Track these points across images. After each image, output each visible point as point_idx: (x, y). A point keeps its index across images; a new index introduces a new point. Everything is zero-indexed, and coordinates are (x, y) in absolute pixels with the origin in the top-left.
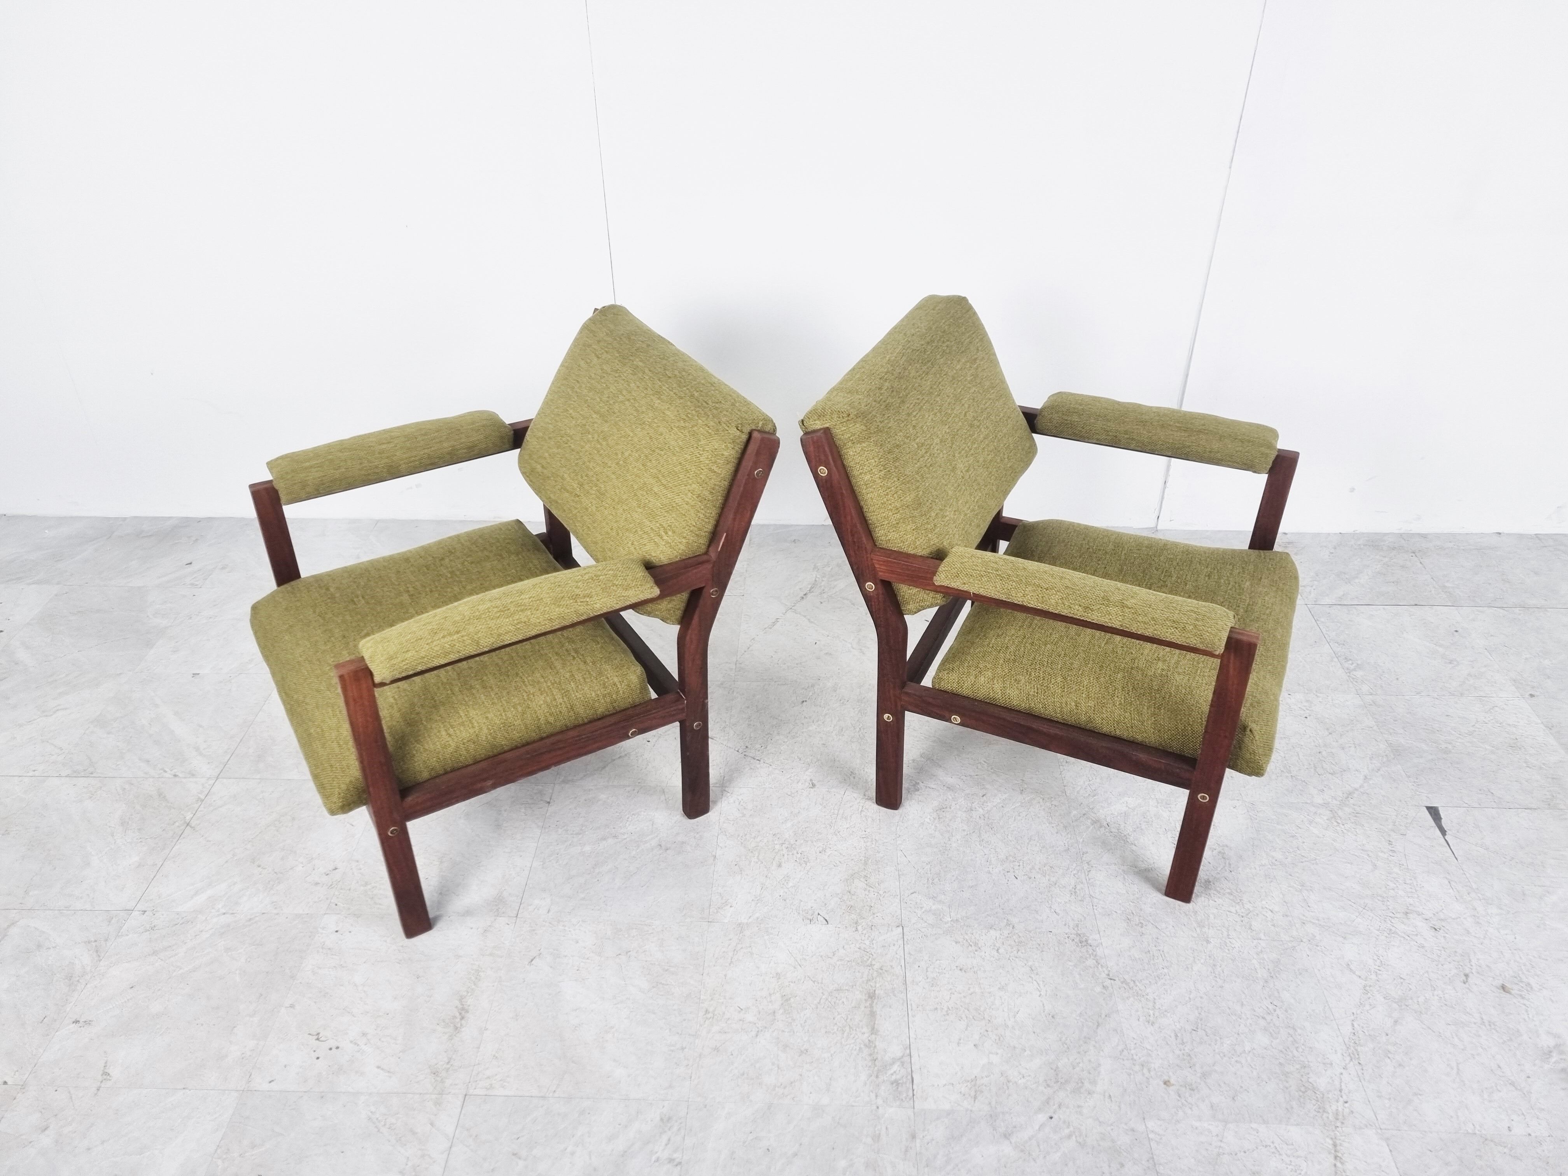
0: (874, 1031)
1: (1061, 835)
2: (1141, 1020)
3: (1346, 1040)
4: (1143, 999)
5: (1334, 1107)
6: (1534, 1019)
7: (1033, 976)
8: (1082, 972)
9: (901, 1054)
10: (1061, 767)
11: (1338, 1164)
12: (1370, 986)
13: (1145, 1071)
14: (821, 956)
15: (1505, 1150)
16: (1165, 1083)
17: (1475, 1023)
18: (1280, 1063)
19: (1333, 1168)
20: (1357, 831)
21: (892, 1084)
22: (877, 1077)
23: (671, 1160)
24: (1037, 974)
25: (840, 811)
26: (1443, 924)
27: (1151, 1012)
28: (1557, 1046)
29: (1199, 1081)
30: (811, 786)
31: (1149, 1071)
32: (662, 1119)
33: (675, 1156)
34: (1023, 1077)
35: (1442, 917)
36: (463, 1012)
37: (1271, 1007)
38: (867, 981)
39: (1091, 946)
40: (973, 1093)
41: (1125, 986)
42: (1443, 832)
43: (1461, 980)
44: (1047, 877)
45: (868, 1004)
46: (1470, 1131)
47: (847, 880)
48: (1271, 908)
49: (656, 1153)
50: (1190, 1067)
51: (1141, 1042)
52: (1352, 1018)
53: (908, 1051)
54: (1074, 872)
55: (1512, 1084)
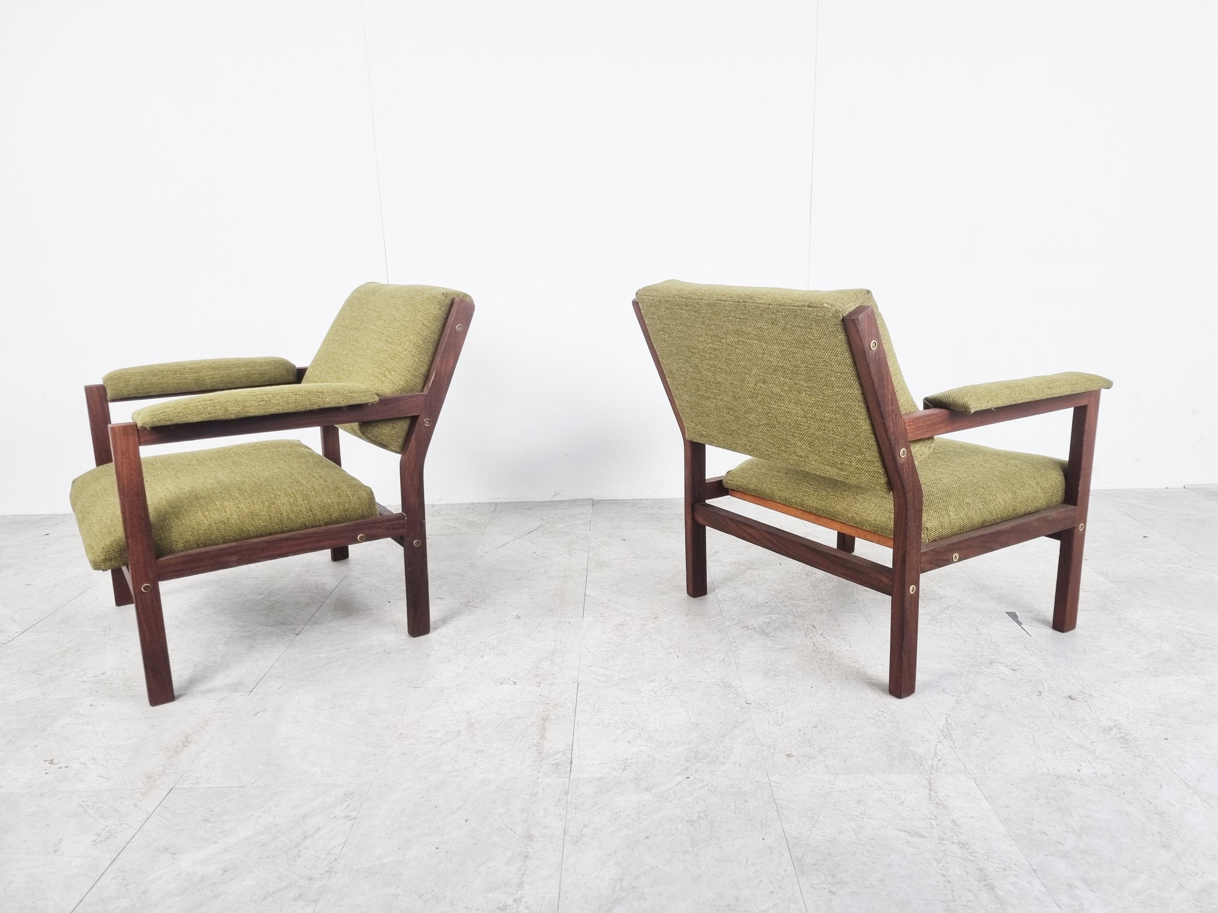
0: (543, 737)
1: (716, 635)
2: (770, 723)
3: (941, 728)
4: (773, 712)
5: (930, 763)
6: (1096, 712)
7: (683, 704)
8: (724, 701)
9: (564, 749)
10: (719, 603)
11: (932, 793)
12: (961, 700)
13: (772, 750)
14: (507, 701)
15: (1076, 782)
16: (788, 756)
17: (1047, 716)
18: (886, 742)
19: (928, 796)
20: (952, 625)
21: (553, 765)
22: (541, 761)
23: (346, 817)
24: (686, 703)
25: (538, 628)
26: (1020, 667)
27: (780, 719)
28: (1116, 725)
29: (816, 753)
30: (517, 618)
31: (775, 750)
32: (345, 794)
33: (351, 814)
34: (667, 757)
35: (1019, 663)
36: (186, 743)
37: (879, 713)
38: (543, 711)
39: (733, 687)
40: (622, 767)
41: (759, 706)
42: (1020, 623)
43: (1036, 694)
44: (702, 655)
45: (541, 723)
46: (1045, 772)
47: (536, 662)
48: (882, 664)
49: (335, 813)
50: (810, 746)
51: (770, 735)
52: (947, 716)
53: (571, 747)
54: (724, 652)
55: (1080, 746)
